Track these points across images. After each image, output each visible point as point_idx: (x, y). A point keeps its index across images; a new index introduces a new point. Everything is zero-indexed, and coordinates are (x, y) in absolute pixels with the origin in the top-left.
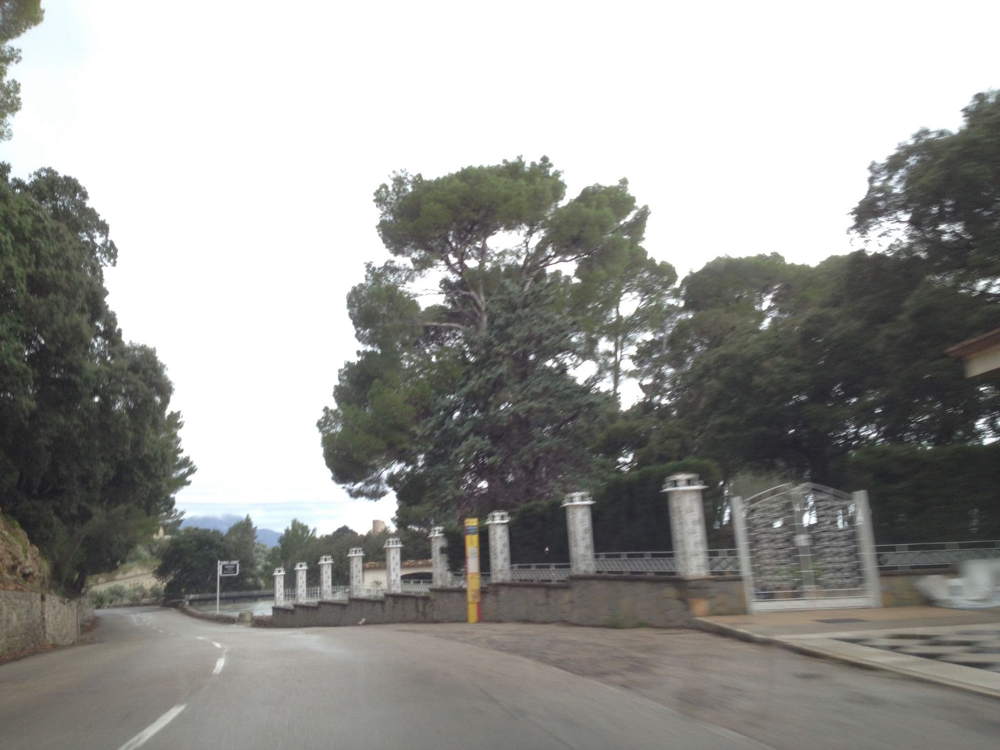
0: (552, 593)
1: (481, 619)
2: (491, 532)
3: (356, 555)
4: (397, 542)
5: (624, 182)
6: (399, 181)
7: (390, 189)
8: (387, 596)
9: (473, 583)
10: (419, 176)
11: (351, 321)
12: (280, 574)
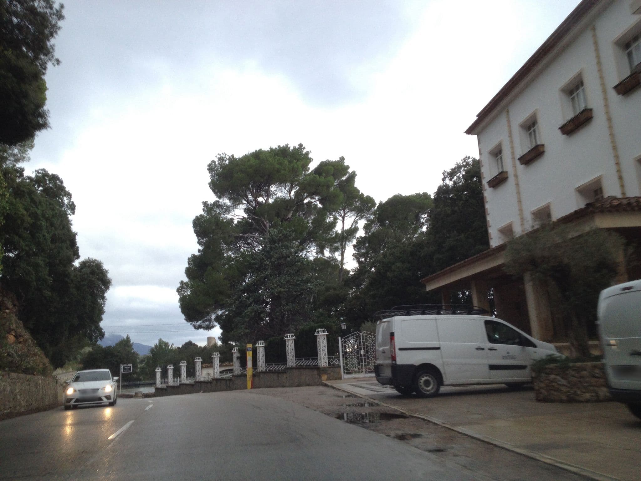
0: (280, 375)
1: (253, 387)
2: (258, 350)
3: (198, 361)
4: (218, 354)
5: (342, 159)
6: (221, 159)
7: (217, 163)
8: (213, 379)
9: (249, 372)
10: (233, 156)
11: (195, 235)
12: (158, 371)
